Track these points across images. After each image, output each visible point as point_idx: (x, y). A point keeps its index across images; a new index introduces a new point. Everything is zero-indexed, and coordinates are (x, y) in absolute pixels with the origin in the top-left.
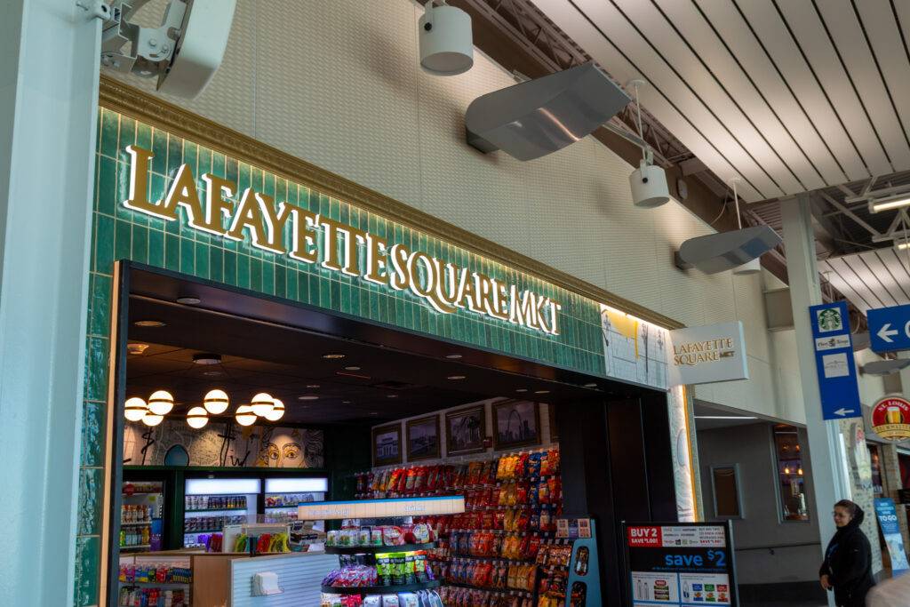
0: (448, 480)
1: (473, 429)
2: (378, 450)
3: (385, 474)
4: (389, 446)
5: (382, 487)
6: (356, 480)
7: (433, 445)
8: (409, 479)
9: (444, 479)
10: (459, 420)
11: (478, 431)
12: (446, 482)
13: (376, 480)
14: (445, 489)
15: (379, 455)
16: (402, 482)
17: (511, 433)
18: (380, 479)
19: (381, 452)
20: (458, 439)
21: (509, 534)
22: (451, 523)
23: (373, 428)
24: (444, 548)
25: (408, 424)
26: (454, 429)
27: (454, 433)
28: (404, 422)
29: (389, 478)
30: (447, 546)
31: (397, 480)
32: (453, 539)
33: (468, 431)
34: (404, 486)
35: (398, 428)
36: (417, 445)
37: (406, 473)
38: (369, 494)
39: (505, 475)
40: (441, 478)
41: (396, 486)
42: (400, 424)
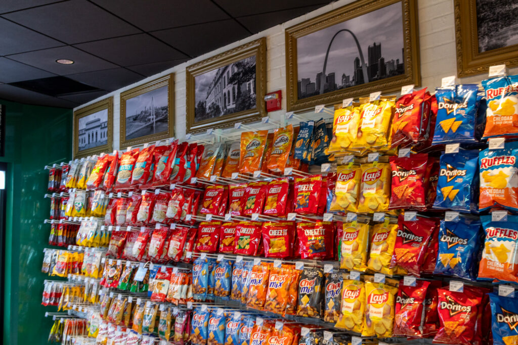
0: (192, 167)
1: (239, 84)
2: (80, 138)
3: (85, 165)
4: (94, 131)
5: (80, 183)
6: (47, 175)
7: (164, 120)
8: (122, 168)
9: (186, 165)
10: (211, 74)
11: (249, 85)
12: (189, 172)
13: (72, 173)
14: (188, 182)
15: (81, 145)
16: (111, 173)
17: (332, 76)
18: (78, 172)
19: (83, 141)
20: (208, 105)
21: (354, 276)
22: (196, 241)
23: (75, 109)
24: (183, 283)
25: (122, 96)
26: (202, 90)
27: (200, 96)
28: (116, 95)
29: (90, 168)
30: (188, 281)
31: (103, 170)
32: (200, 271)
33: (229, 88)
34: (113, 179)
35: (109, 104)
36: (137, 123)
37: (118, 160)
38: (62, 194)
39: (362, 142)
40: (181, 164)
41: (101, 180)
42: (112, 98)
